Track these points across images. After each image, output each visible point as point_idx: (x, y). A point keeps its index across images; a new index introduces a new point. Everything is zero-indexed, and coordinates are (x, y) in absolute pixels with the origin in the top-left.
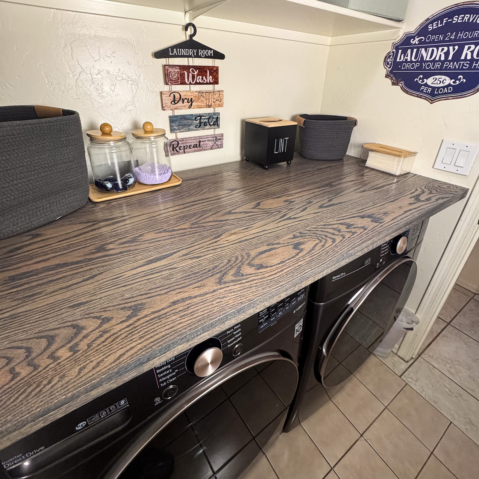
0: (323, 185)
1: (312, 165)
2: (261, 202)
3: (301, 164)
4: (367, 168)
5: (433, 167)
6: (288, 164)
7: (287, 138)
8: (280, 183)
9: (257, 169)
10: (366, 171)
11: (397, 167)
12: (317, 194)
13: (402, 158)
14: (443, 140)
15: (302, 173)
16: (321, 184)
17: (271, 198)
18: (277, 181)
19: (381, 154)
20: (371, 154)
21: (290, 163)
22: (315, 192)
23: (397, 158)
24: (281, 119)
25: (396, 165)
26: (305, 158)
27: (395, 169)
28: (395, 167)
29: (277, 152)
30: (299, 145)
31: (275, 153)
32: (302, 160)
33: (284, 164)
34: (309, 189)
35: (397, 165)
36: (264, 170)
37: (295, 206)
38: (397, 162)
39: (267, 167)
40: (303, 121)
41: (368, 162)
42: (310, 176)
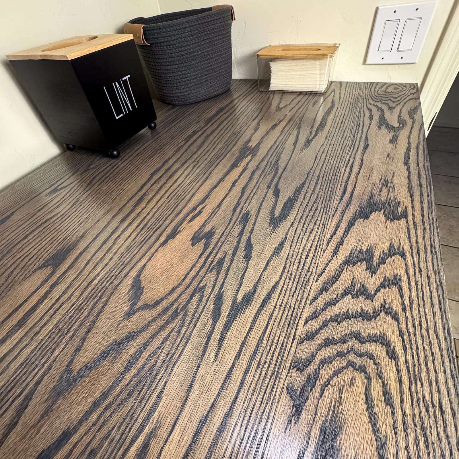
0: (237, 154)
1: (193, 117)
2: (139, 275)
3: (173, 121)
4: (274, 92)
5: (365, 62)
6: (153, 129)
7: (127, 77)
8: (158, 185)
9: (98, 163)
10: (277, 98)
11: (320, 78)
12: (242, 186)
13: (328, 59)
14: (377, 9)
15: (187, 140)
16: (233, 154)
17: (158, 244)
18: (149, 180)
19: (295, 61)
20: (275, 67)
21: (155, 126)
22: (236, 181)
23: (318, 62)
24: (94, 34)
25: (318, 76)
26: (174, 106)
27: (318, 83)
28: (318, 79)
29: (122, 115)
30: (154, 84)
31: (117, 118)
32: (171, 111)
33: (145, 131)
34: (220, 177)
35: (320, 74)
36: (114, 160)
37: (222, 249)
38: (320, 70)
39: (115, 153)
40: (142, 29)
41: (272, 81)
42: (203, 142)
